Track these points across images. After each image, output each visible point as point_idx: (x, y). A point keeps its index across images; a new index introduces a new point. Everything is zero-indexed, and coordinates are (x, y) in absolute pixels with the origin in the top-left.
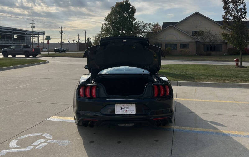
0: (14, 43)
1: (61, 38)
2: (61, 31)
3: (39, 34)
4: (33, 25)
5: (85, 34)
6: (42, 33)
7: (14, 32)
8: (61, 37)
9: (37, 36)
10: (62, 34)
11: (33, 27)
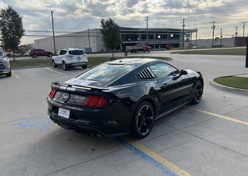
0: (168, 41)
1: (213, 34)
2: (213, 27)
3: (192, 31)
4: (184, 23)
5: (244, 27)
6: (194, 30)
7: (169, 32)
8: (213, 32)
9: (190, 33)
10: (214, 29)
11: (184, 26)
